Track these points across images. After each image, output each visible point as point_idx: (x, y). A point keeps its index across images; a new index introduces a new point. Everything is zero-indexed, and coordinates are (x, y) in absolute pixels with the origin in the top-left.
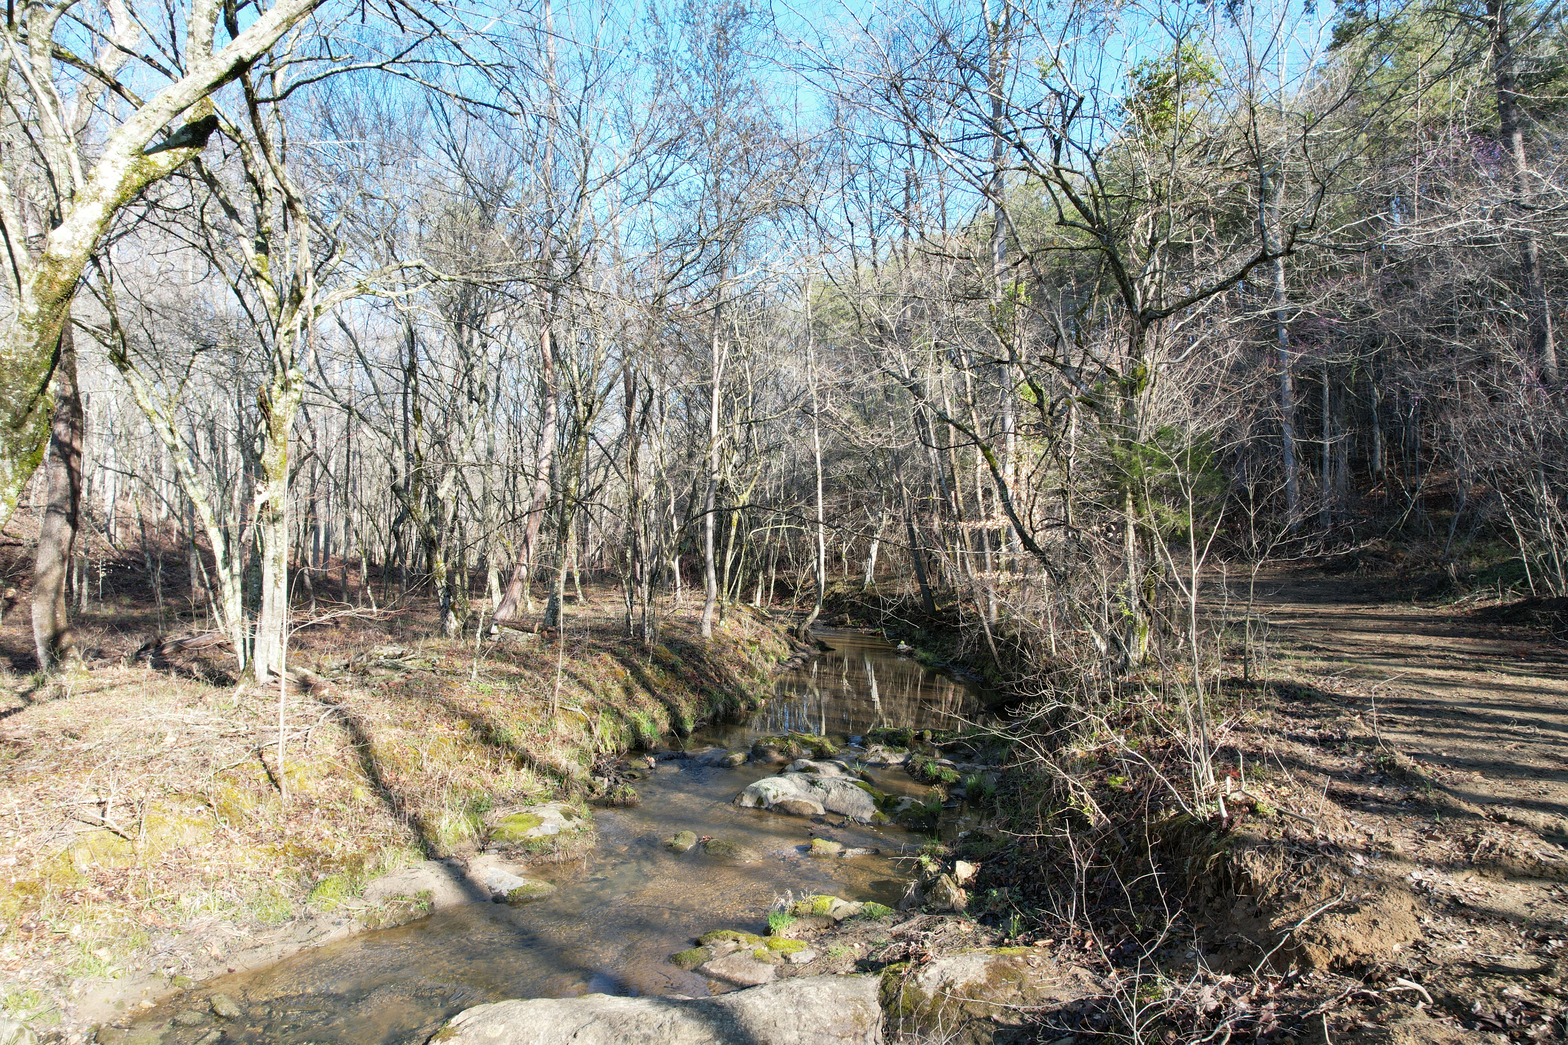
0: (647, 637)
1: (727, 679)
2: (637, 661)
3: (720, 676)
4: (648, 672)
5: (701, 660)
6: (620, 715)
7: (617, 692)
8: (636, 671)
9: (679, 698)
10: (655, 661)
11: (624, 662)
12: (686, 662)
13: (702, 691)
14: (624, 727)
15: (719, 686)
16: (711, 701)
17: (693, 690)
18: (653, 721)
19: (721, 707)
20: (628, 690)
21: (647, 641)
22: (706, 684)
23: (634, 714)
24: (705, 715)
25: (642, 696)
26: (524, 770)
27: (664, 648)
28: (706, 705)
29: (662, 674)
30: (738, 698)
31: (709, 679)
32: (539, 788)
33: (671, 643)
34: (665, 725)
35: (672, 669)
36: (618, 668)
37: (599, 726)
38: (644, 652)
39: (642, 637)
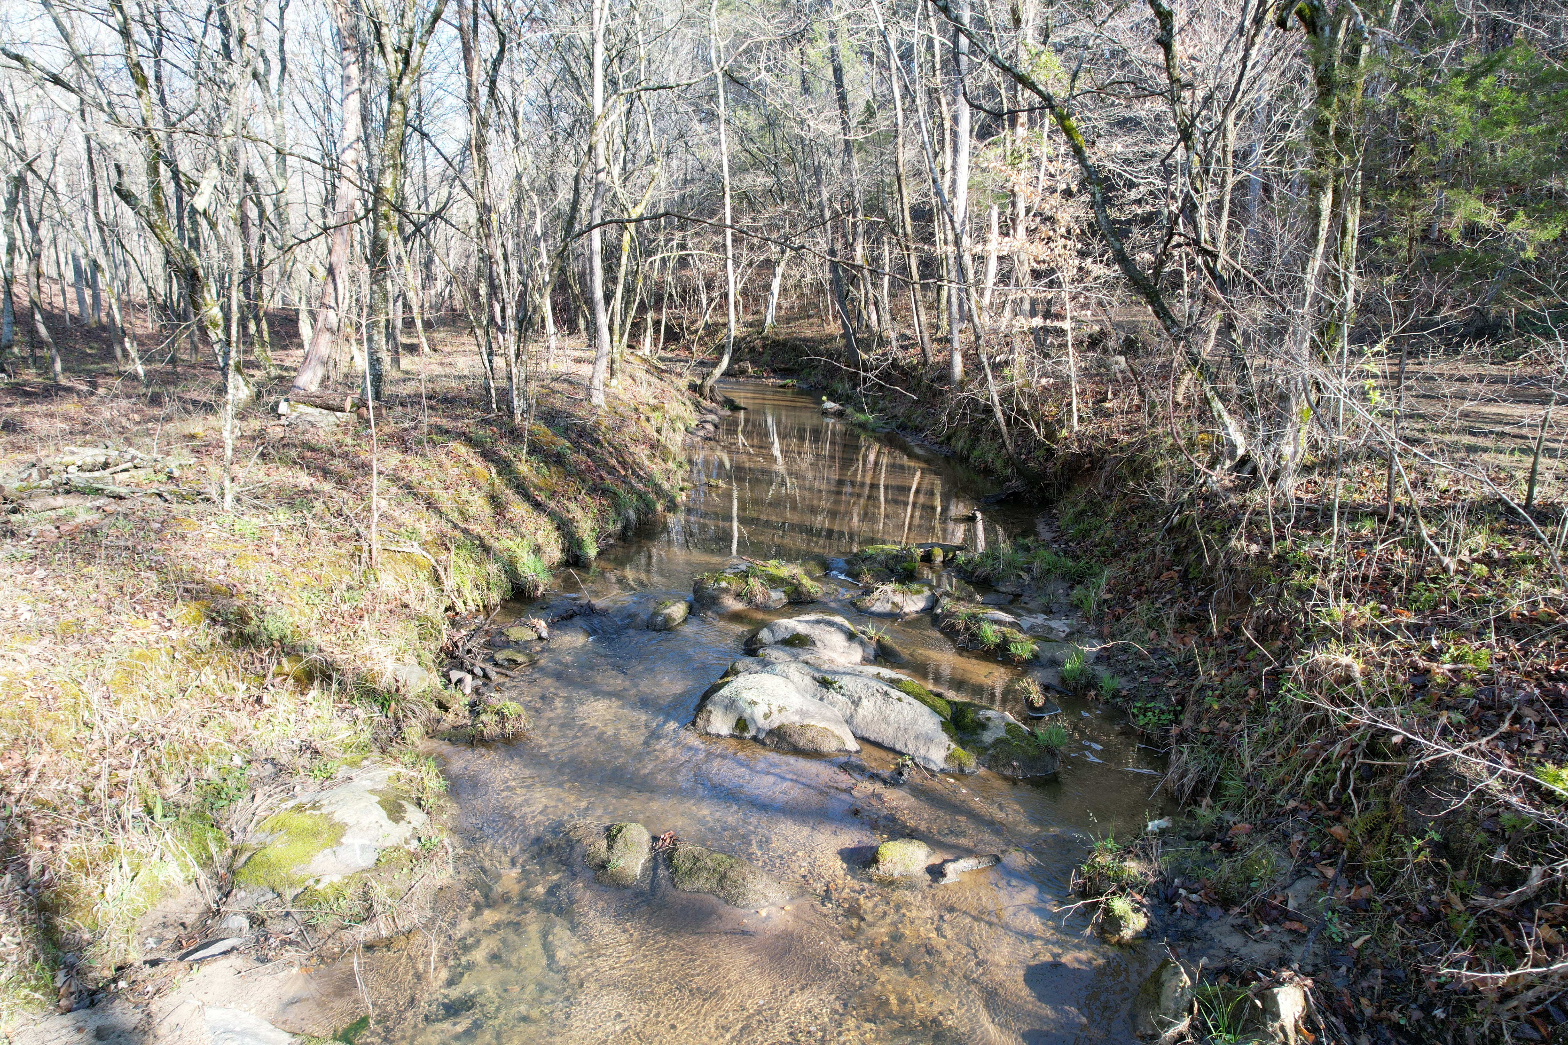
0: (518, 413)
1: (635, 469)
2: (505, 450)
3: (624, 464)
4: (523, 468)
5: (597, 442)
6: (486, 549)
7: (479, 504)
8: (505, 468)
9: (572, 506)
10: (534, 450)
11: (488, 456)
12: (577, 447)
13: (605, 492)
14: (492, 568)
15: (625, 480)
16: (618, 507)
17: (593, 491)
18: (537, 550)
19: (632, 514)
20: (494, 499)
21: (518, 418)
22: (608, 480)
23: (505, 543)
24: (610, 528)
25: (519, 509)
26: (314, 692)
27: (543, 427)
28: (612, 513)
29: (545, 470)
30: (652, 496)
31: (612, 470)
32: (342, 731)
33: (550, 417)
34: (555, 553)
35: (557, 460)
36: (478, 464)
37: (451, 571)
38: (515, 435)
39: (511, 413)
